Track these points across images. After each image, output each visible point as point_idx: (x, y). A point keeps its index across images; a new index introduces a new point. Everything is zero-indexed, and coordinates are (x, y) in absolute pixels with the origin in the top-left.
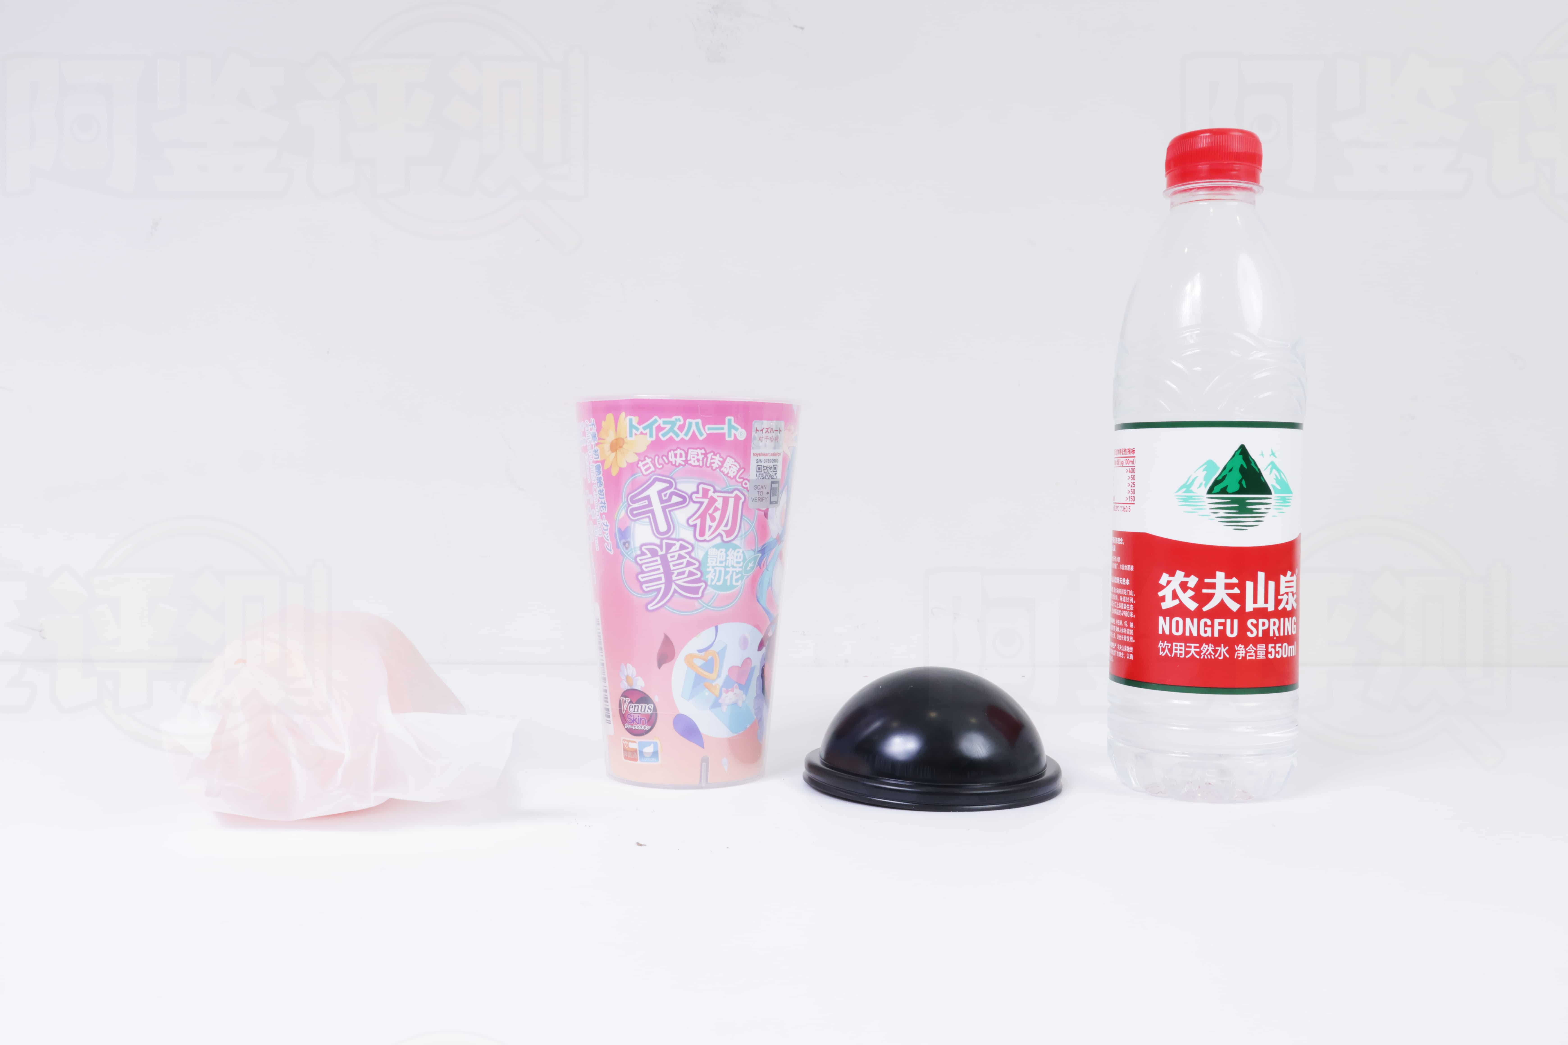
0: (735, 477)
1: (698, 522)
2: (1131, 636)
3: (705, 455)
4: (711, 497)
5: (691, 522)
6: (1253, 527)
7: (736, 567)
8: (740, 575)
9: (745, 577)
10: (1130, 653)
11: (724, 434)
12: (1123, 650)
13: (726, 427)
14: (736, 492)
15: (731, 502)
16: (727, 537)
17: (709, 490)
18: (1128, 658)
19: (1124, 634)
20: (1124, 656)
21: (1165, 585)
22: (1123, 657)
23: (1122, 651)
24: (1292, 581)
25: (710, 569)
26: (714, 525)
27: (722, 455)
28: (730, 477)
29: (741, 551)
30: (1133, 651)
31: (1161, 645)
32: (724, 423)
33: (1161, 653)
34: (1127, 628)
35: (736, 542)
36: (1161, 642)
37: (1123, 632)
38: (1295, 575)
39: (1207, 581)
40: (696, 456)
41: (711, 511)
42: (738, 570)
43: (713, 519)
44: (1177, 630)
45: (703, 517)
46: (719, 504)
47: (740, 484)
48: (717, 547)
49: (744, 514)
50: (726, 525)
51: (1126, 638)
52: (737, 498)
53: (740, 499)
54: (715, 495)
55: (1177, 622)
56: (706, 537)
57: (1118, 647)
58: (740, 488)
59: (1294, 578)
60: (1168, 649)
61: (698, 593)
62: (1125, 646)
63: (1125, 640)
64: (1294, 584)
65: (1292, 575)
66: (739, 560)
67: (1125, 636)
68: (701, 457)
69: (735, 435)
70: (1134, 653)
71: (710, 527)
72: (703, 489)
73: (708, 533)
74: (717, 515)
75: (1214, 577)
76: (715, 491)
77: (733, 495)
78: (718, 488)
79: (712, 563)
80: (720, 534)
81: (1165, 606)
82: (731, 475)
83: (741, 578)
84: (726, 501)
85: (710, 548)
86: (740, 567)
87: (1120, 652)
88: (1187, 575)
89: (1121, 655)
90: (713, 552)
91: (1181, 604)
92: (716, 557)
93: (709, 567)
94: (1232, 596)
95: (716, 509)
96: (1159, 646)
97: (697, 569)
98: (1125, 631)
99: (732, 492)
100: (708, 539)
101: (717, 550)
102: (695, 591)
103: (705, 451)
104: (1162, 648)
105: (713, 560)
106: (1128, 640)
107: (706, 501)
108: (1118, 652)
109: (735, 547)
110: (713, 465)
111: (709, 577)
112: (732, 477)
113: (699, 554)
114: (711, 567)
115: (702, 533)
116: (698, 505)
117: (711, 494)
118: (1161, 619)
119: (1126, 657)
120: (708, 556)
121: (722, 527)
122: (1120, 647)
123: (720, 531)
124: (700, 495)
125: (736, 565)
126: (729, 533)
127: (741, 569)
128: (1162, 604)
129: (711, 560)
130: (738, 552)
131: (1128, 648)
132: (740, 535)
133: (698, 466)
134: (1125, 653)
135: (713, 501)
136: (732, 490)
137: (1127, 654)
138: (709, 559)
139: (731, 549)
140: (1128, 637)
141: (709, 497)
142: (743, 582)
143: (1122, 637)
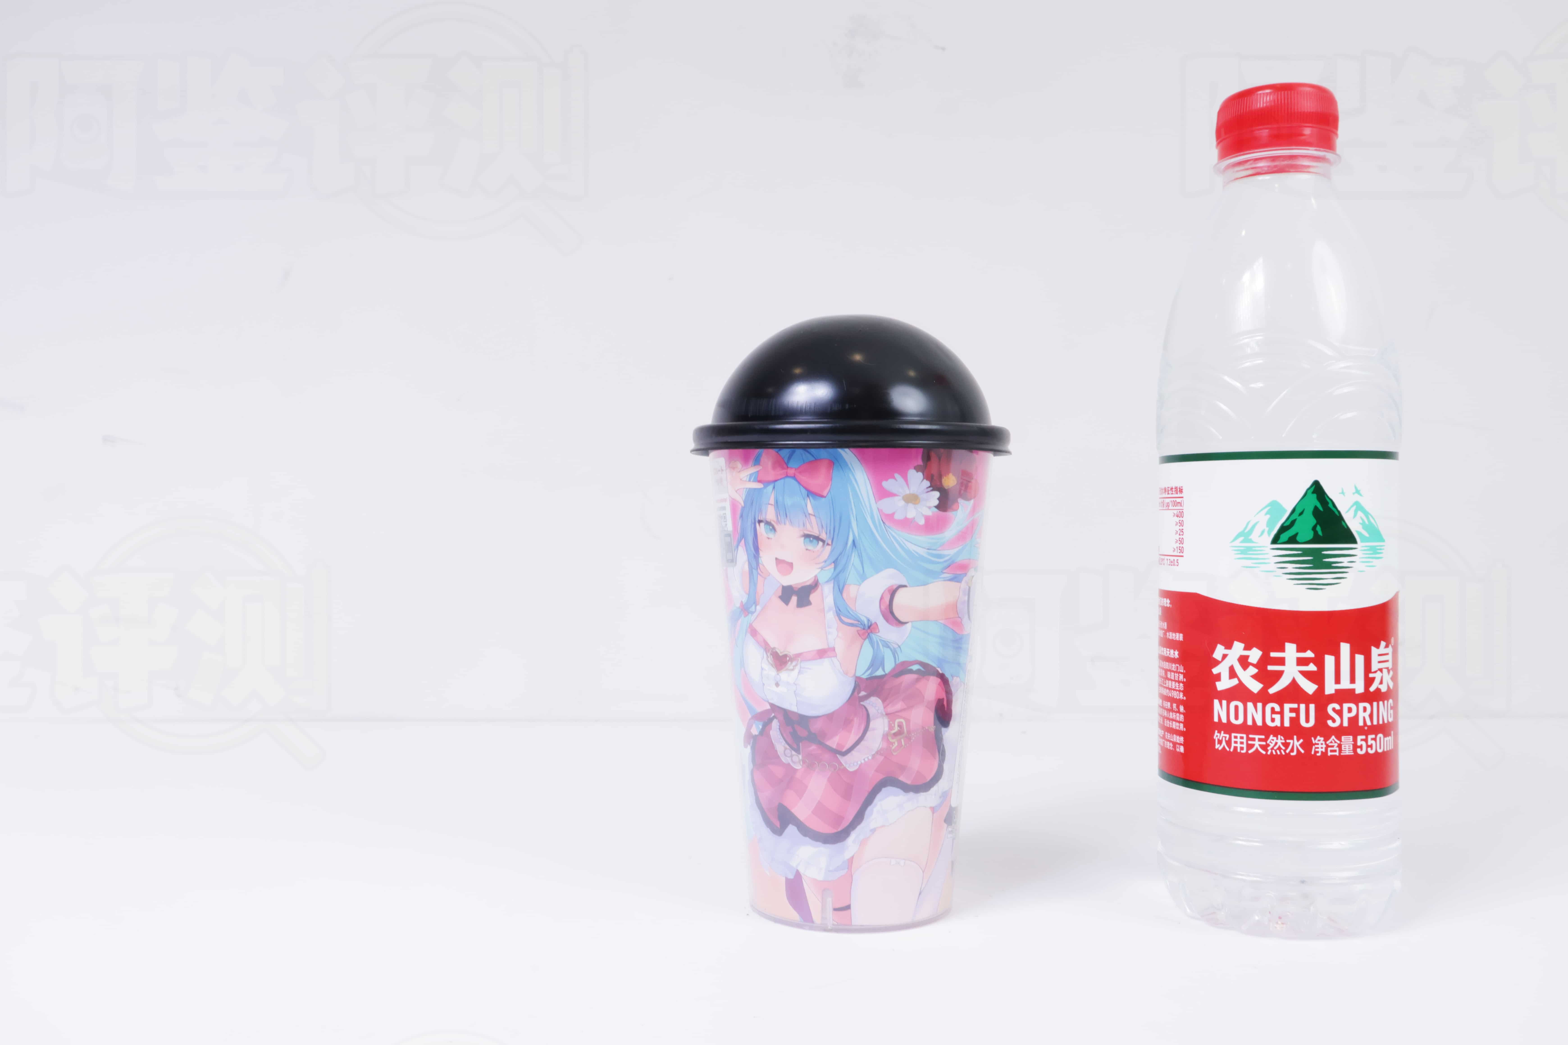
2: (1181, 722)
6: (1333, 586)
10: (1181, 744)
12: (1172, 740)
18: (1178, 750)
19: (1173, 720)
20: (1173, 747)
21: (1220, 659)
22: (1171, 749)
23: (1170, 741)
24: (1387, 654)
30: (1184, 742)
31: (1217, 736)
33: (1217, 746)
34: (1176, 712)
36: (1216, 731)
37: (1171, 717)
38: (1390, 646)
39: (1273, 654)
44: (1237, 718)
51: (1175, 725)
55: (1236, 707)
57: (1166, 736)
59: (1390, 650)
60: (1226, 741)
62: (1174, 735)
63: (1174, 727)
64: (1389, 657)
65: (1387, 646)
67: (1174, 722)
70: (1185, 745)
75: (1283, 650)
81: (1221, 686)
87: (1168, 743)
88: (1248, 648)
89: (1169, 746)
91: (1241, 683)
94: (1306, 675)
96: (1215, 737)
98: (1174, 716)
104: (1218, 740)
106: (1178, 728)
108: (1166, 742)
118: (1216, 702)
119: (1175, 749)
122: (1168, 736)
128: (1218, 683)
131: (1178, 737)
134: (1175, 744)
137: (1177, 746)
140: (1178, 724)
143: (1171, 724)
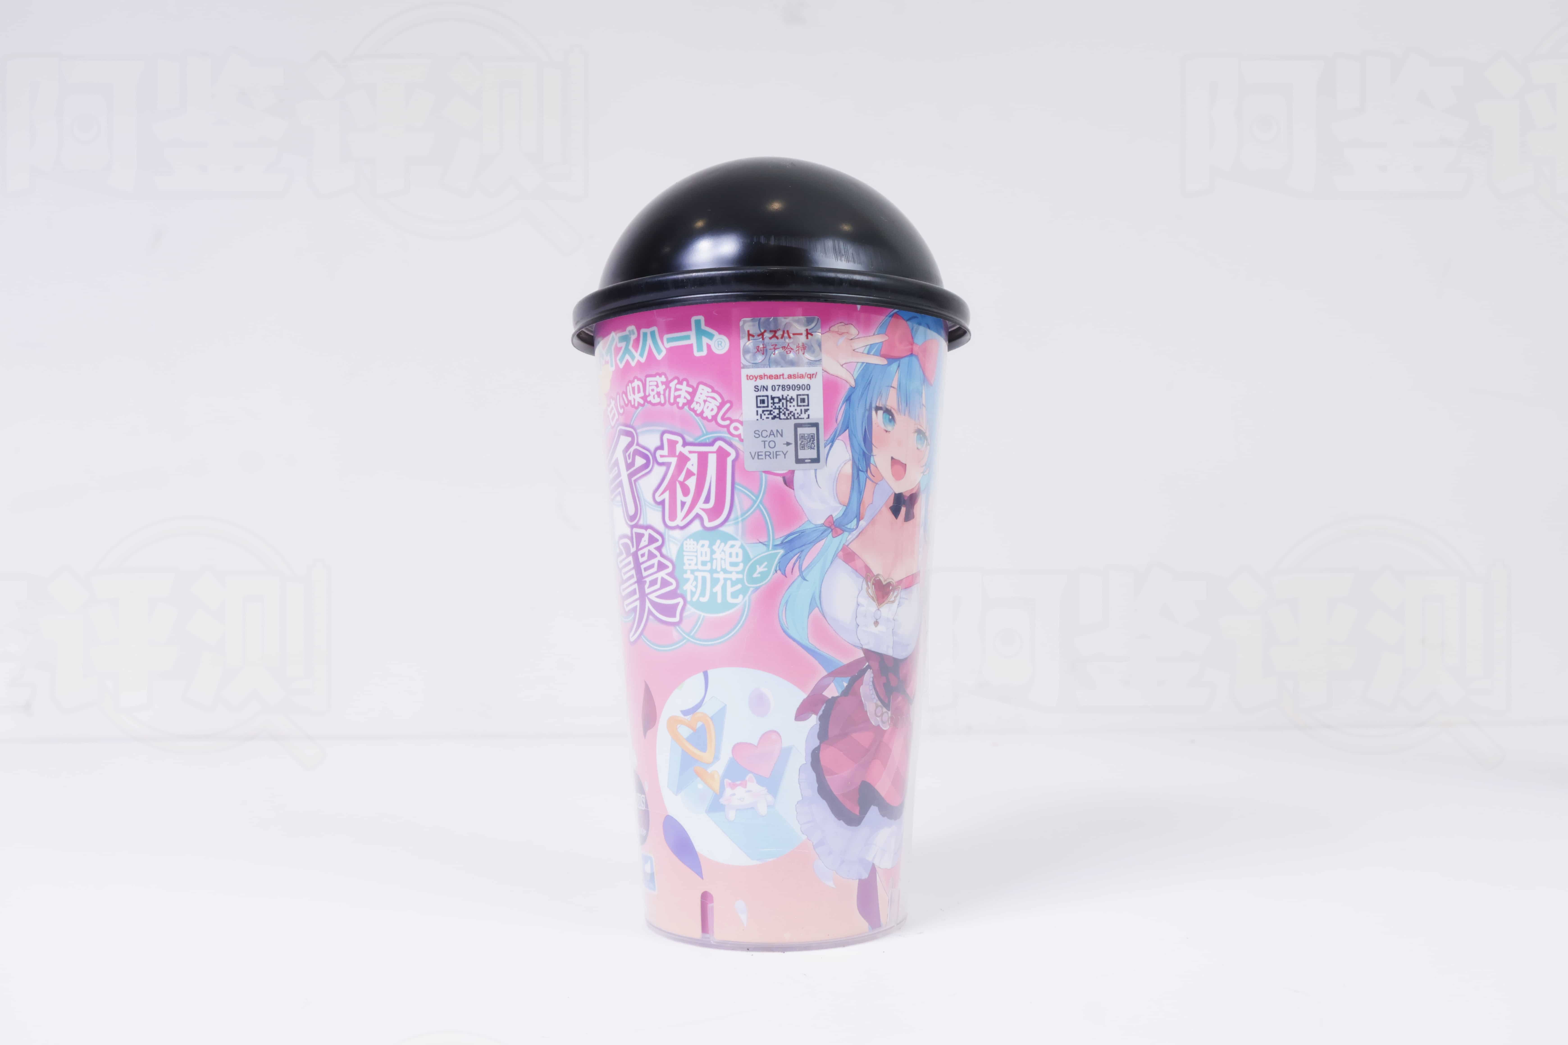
0: (714, 418)
1: (666, 496)
3: (667, 384)
4: (681, 453)
5: (659, 499)
7: (731, 573)
8: (739, 586)
9: (751, 589)
11: (691, 346)
13: (692, 334)
14: (719, 443)
15: (712, 460)
16: (711, 520)
17: (677, 442)
25: (688, 575)
26: (688, 500)
27: (691, 383)
28: (706, 418)
29: (738, 543)
32: (689, 329)
35: (728, 529)
40: (655, 388)
41: (681, 478)
42: (734, 576)
43: (686, 491)
45: (671, 488)
46: (693, 465)
47: (725, 429)
48: (696, 537)
49: (737, 480)
50: (707, 501)
52: (722, 455)
53: (729, 454)
54: (686, 451)
56: (679, 522)
58: (727, 436)
61: (674, 616)
66: (734, 559)
68: (661, 388)
69: (709, 347)
71: (683, 504)
72: (669, 441)
73: (680, 514)
74: (692, 483)
76: (685, 444)
77: (714, 448)
78: (689, 439)
79: (690, 565)
80: (698, 516)
82: (708, 414)
83: (744, 591)
84: (703, 459)
85: (686, 539)
86: (737, 573)
90: (690, 545)
92: (695, 554)
93: (685, 572)
95: (689, 474)
97: (671, 574)
99: (712, 444)
100: (682, 524)
101: (695, 543)
102: (669, 611)
103: (666, 377)
105: (692, 560)
107: (674, 461)
109: (727, 538)
110: (678, 400)
111: (688, 588)
112: (710, 418)
113: (671, 550)
114: (689, 572)
115: (673, 517)
116: (663, 469)
117: (679, 448)
120: (685, 553)
121: (701, 504)
123: (697, 510)
124: (665, 452)
125: (729, 568)
126: (714, 513)
127: (740, 576)
129: (688, 560)
130: (732, 546)
132: (732, 516)
133: (660, 403)
135: (683, 460)
136: (711, 440)
138: (686, 558)
139: (718, 541)
141: (677, 453)
142: (747, 598)
